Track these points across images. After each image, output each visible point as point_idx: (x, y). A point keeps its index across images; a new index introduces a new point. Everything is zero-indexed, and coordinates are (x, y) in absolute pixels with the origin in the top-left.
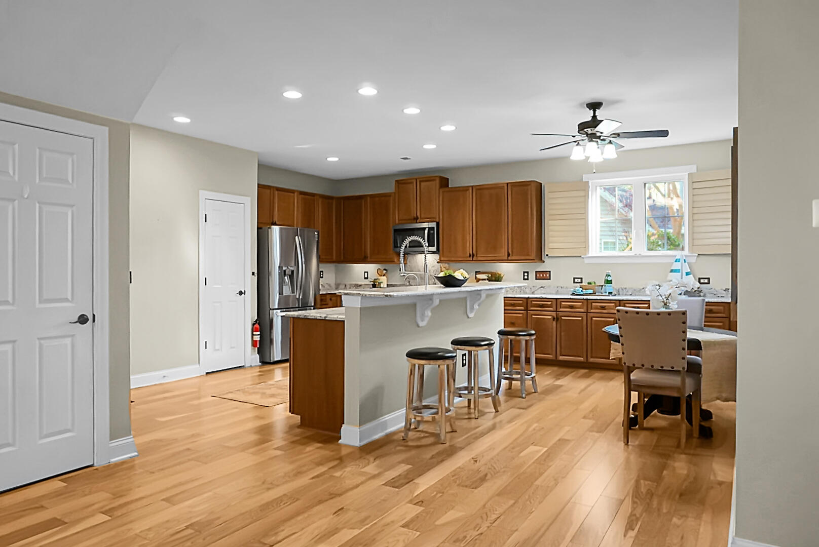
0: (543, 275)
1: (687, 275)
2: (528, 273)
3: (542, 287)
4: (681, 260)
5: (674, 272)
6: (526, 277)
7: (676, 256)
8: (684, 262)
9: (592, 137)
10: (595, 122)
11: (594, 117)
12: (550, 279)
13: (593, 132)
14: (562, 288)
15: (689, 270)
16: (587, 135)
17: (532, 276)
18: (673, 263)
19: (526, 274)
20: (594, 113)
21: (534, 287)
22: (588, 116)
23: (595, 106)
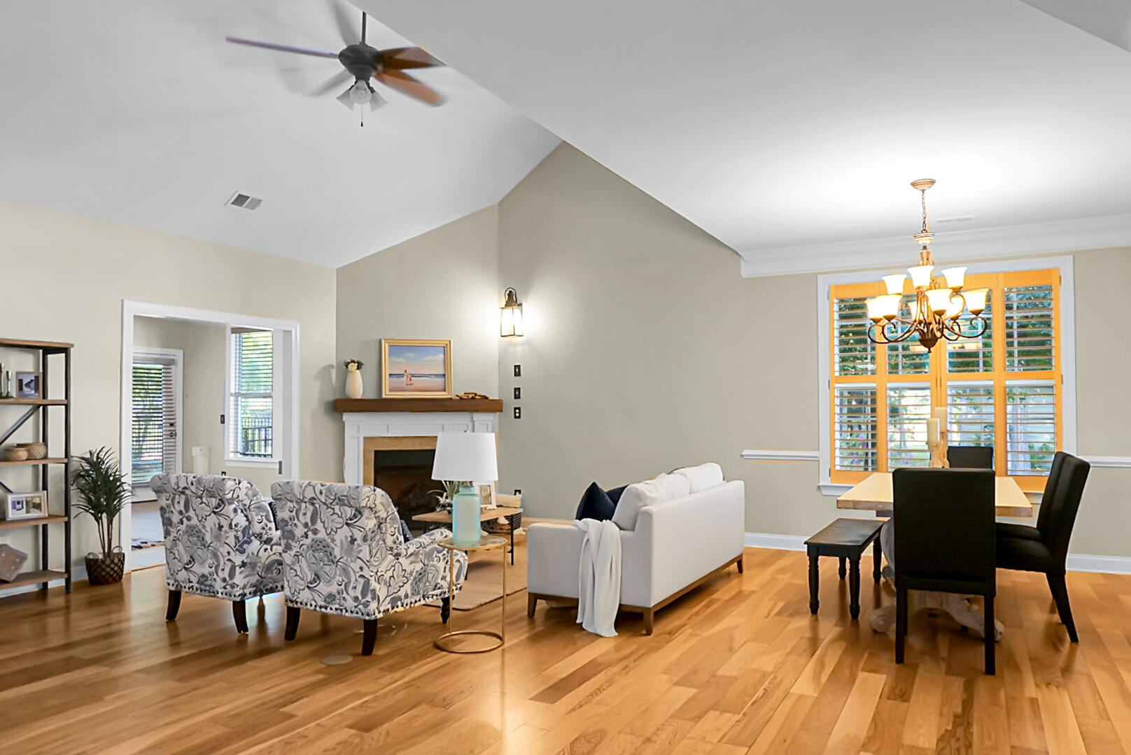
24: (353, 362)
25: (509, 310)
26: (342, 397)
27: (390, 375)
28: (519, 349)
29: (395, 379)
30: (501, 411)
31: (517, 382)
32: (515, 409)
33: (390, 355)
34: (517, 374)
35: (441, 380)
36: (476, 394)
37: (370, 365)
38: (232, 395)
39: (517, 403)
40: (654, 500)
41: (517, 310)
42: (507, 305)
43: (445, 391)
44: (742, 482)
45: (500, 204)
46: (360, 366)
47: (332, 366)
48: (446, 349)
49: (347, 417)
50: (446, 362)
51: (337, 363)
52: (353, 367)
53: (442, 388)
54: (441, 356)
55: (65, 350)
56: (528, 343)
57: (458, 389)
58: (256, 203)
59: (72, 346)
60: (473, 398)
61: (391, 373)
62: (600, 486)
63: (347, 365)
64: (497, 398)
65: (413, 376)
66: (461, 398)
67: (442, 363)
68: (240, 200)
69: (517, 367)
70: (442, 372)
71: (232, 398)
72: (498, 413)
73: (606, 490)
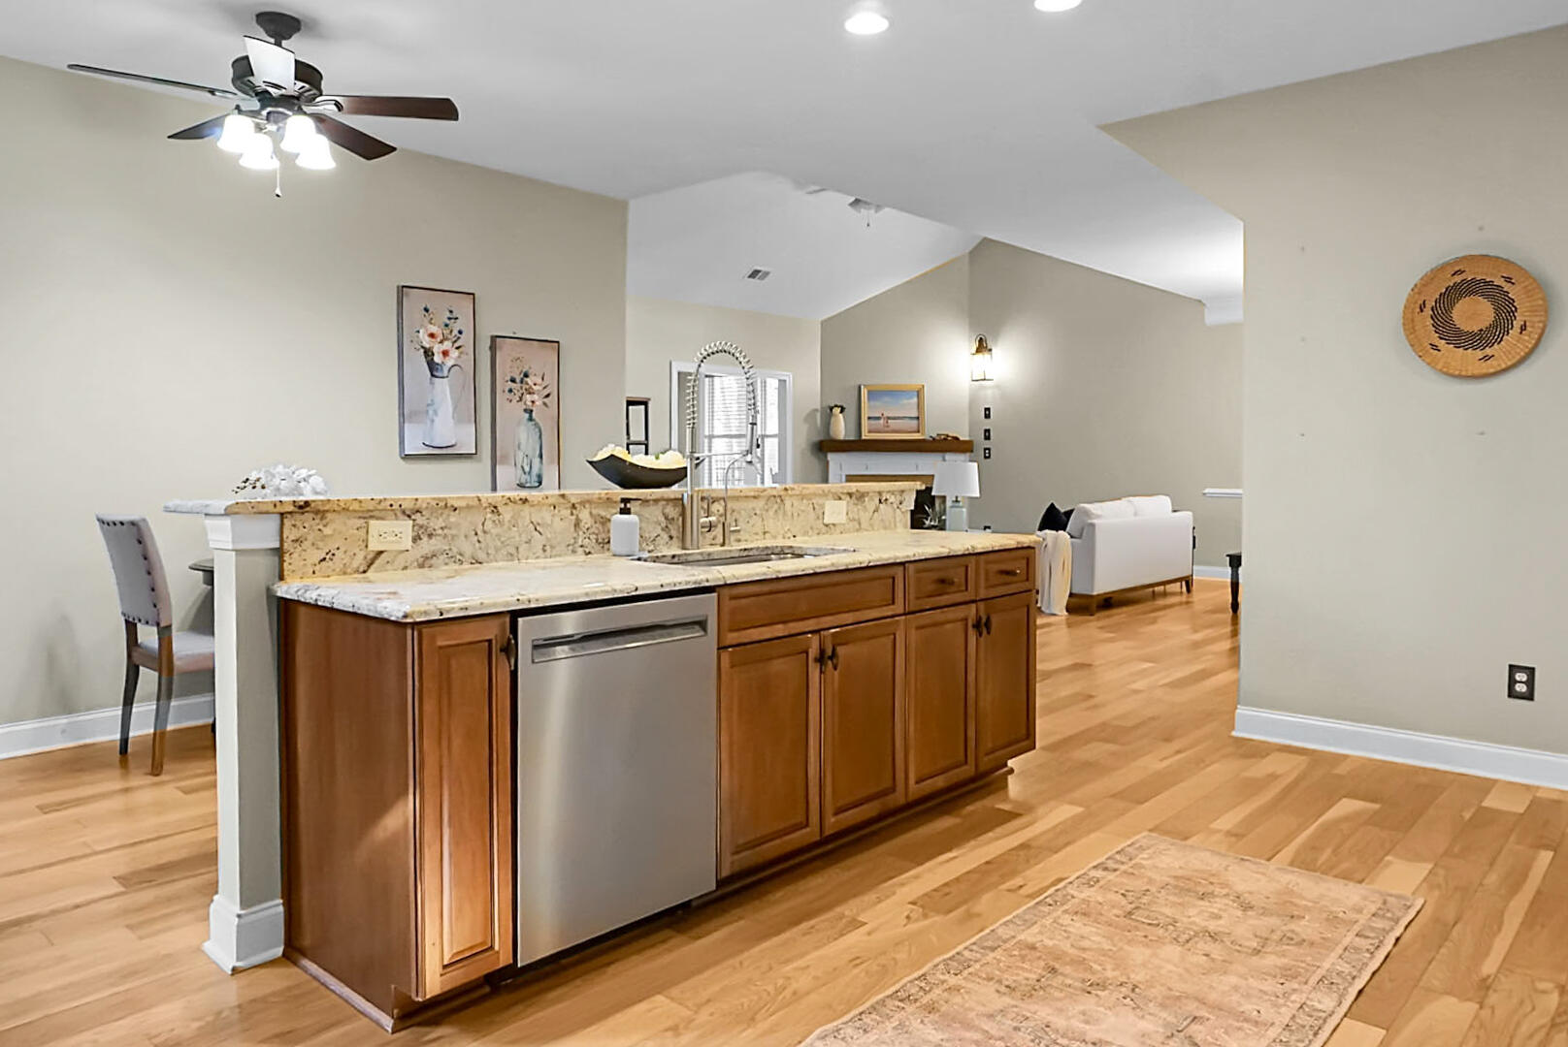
24: (836, 406)
25: (980, 355)
26: (827, 438)
27: (869, 418)
28: (989, 392)
29: (873, 422)
30: (972, 451)
31: (987, 424)
32: (985, 449)
33: (869, 399)
34: (987, 416)
35: (915, 422)
36: (948, 436)
37: (851, 410)
38: (706, 437)
39: (987, 444)
40: (1098, 517)
41: (987, 356)
42: (978, 350)
43: (918, 432)
44: (1190, 513)
45: (971, 253)
46: (843, 410)
47: (816, 410)
48: (919, 393)
49: (831, 456)
50: (920, 406)
51: (822, 408)
52: (837, 411)
53: (916, 429)
54: (915, 400)
55: (645, 403)
56: (998, 387)
57: (930, 431)
58: (767, 274)
59: (649, 399)
60: (945, 439)
61: (871, 415)
62: (1057, 506)
63: (831, 409)
64: (967, 439)
65: (889, 418)
66: (934, 439)
67: (916, 407)
68: (754, 274)
69: (987, 410)
70: (915, 414)
71: (706, 441)
72: (968, 454)
73: (1062, 510)
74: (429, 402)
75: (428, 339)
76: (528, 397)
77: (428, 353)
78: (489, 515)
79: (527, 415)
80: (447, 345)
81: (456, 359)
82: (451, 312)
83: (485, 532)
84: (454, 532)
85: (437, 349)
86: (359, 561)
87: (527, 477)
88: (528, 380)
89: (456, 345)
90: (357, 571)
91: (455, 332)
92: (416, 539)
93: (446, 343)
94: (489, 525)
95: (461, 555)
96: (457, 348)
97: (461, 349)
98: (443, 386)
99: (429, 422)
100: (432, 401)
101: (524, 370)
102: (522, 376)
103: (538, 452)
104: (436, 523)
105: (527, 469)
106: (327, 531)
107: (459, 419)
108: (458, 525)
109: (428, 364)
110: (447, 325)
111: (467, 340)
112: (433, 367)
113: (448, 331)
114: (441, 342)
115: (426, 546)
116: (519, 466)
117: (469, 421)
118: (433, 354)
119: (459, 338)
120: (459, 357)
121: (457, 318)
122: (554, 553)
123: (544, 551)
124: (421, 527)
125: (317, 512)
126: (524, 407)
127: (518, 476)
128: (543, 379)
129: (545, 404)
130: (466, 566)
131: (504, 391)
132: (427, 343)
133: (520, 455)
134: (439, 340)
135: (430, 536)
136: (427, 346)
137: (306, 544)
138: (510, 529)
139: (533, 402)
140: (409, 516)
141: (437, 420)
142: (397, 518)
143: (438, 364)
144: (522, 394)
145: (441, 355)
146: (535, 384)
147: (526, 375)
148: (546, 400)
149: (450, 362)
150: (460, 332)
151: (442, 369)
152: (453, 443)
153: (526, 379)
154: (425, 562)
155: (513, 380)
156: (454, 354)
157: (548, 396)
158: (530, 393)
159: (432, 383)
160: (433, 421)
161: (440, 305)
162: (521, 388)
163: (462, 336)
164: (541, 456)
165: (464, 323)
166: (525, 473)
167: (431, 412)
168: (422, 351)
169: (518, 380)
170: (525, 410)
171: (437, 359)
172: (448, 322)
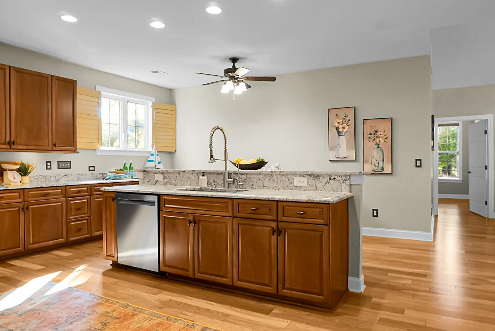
0: (65, 164)
1: (159, 164)
2: (50, 162)
3: (65, 175)
4: (155, 154)
5: (151, 162)
6: (49, 167)
7: (151, 152)
8: (156, 155)
9: (232, 78)
10: (234, 69)
11: (234, 66)
12: (70, 168)
13: (233, 75)
14: (82, 175)
15: (160, 161)
16: (230, 77)
17: (55, 165)
18: (149, 156)
19: (49, 164)
20: (234, 64)
21: (58, 175)
22: (230, 65)
23: (234, 60)
74: (338, 144)
75: (337, 124)
76: (378, 140)
77: (337, 129)
78: (178, 175)
79: (377, 146)
80: (344, 125)
81: (347, 129)
82: (345, 114)
83: (177, 178)
84: (171, 178)
85: (341, 127)
86: (154, 182)
87: (377, 168)
88: (377, 133)
89: (347, 125)
90: (154, 184)
91: (347, 120)
92: (164, 179)
93: (344, 124)
94: (178, 177)
95: (172, 183)
96: (348, 126)
97: (349, 126)
98: (343, 139)
99: (337, 150)
100: (339, 143)
101: (375, 130)
102: (375, 132)
103: (382, 159)
104: (167, 176)
105: (377, 165)
106: (149, 176)
107: (348, 148)
108: (171, 176)
109: (337, 132)
110: (344, 119)
111: (352, 123)
112: (339, 133)
113: (345, 121)
114: (342, 124)
115: (166, 180)
116: (373, 164)
117: (352, 149)
118: (339, 129)
119: (349, 122)
120: (349, 128)
121: (348, 116)
122: (193, 185)
123: (190, 184)
124: (164, 176)
125: (147, 172)
126: (376, 143)
127: (373, 168)
128: (384, 132)
129: (385, 141)
130: (173, 186)
131: (367, 138)
132: (337, 125)
133: (374, 160)
134: (341, 124)
135: (166, 178)
136: (337, 126)
137: (146, 178)
138: (182, 178)
139: (379, 141)
140: (162, 174)
141: (340, 149)
142: (160, 174)
143: (341, 132)
144: (375, 139)
145: (342, 128)
146: (380, 135)
147: (376, 132)
148: (385, 140)
149: (345, 130)
150: (349, 120)
151: (342, 133)
152: (346, 156)
153: (376, 133)
154: (165, 184)
155: (371, 134)
156: (347, 128)
157: (386, 138)
158: (378, 138)
159: (338, 138)
160: (339, 150)
161: (342, 113)
162: (374, 136)
163: (350, 121)
164: (383, 160)
165: (351, 117)
166: (376, 167)
167: (338, 147)
168: (335, 128)
169: (373, 134)
170: (376, 144)
171: (340, 130)
172: (344, 117)
